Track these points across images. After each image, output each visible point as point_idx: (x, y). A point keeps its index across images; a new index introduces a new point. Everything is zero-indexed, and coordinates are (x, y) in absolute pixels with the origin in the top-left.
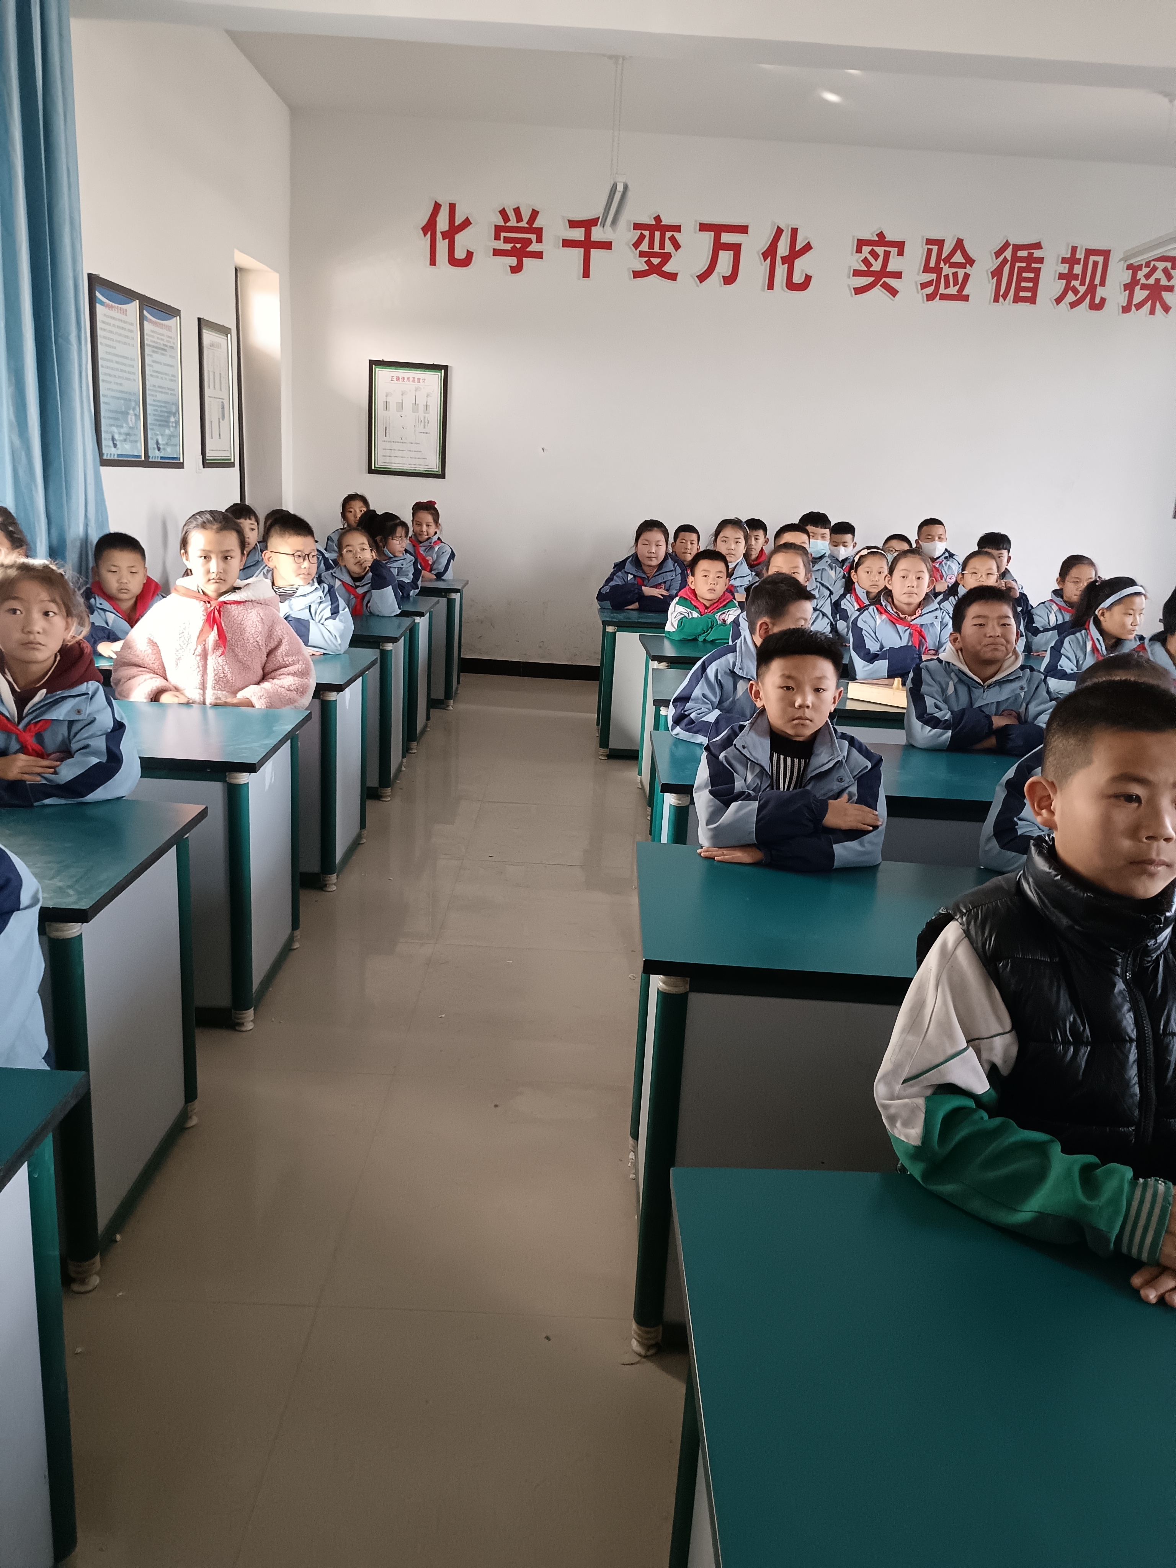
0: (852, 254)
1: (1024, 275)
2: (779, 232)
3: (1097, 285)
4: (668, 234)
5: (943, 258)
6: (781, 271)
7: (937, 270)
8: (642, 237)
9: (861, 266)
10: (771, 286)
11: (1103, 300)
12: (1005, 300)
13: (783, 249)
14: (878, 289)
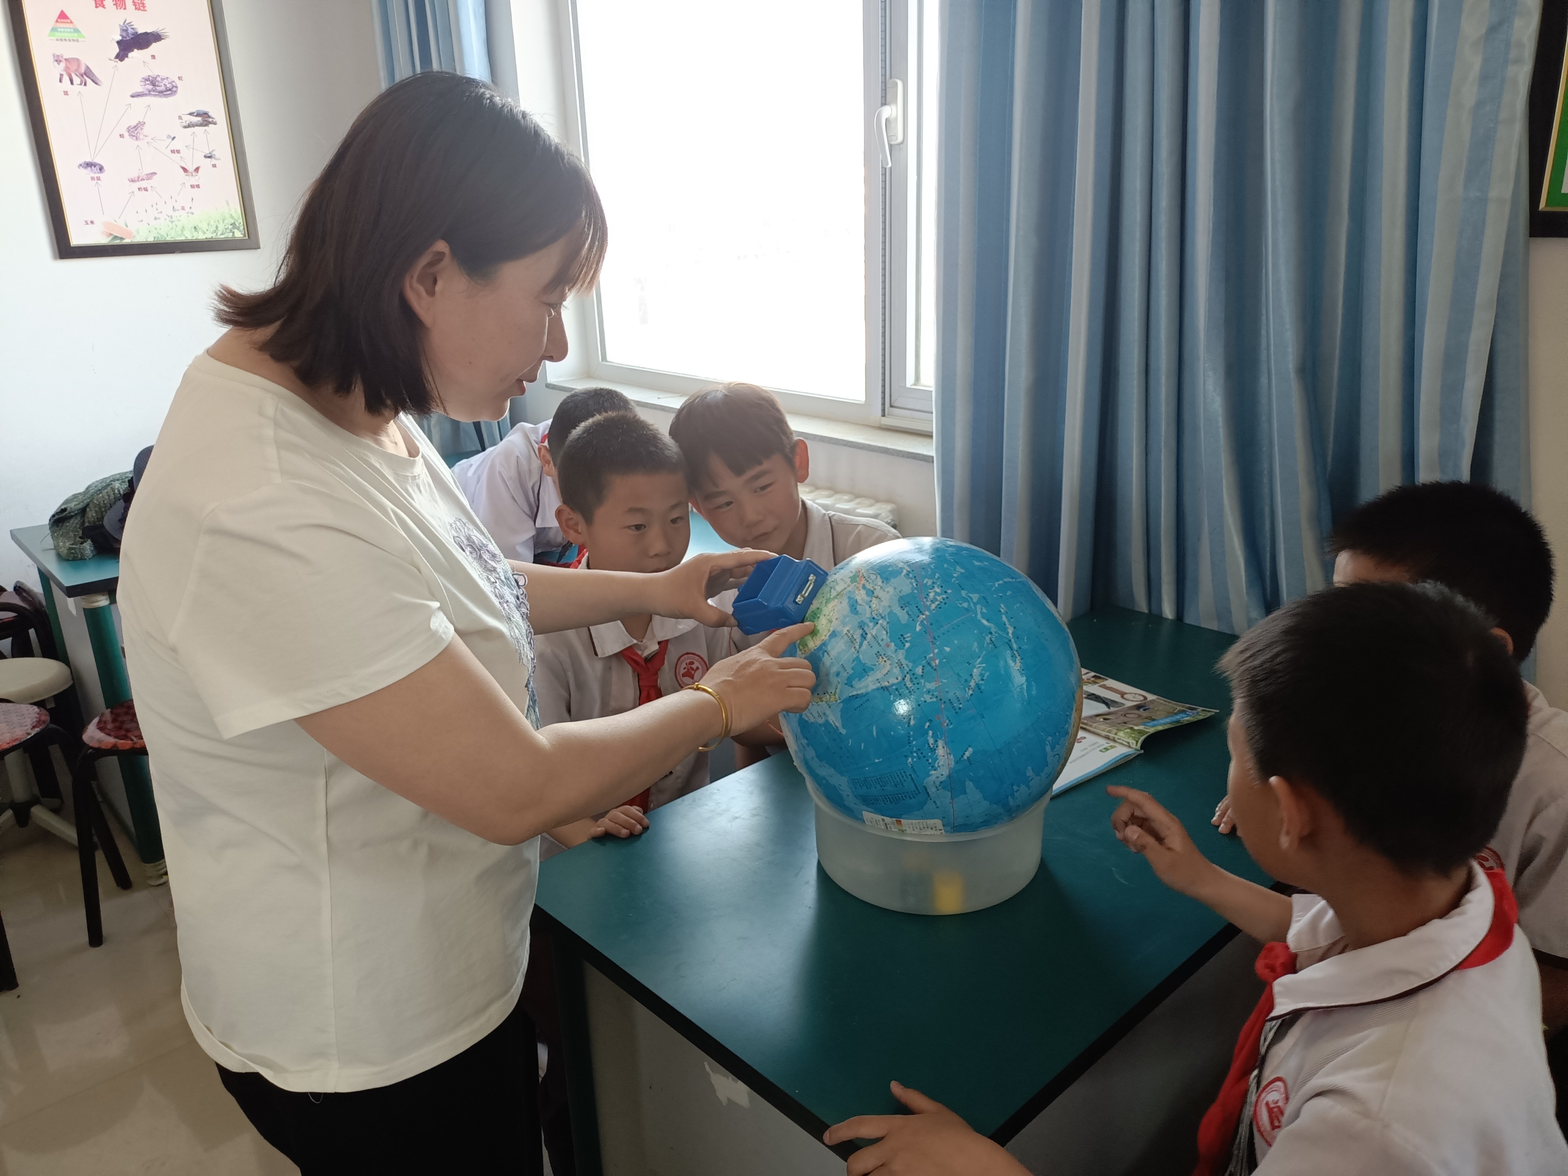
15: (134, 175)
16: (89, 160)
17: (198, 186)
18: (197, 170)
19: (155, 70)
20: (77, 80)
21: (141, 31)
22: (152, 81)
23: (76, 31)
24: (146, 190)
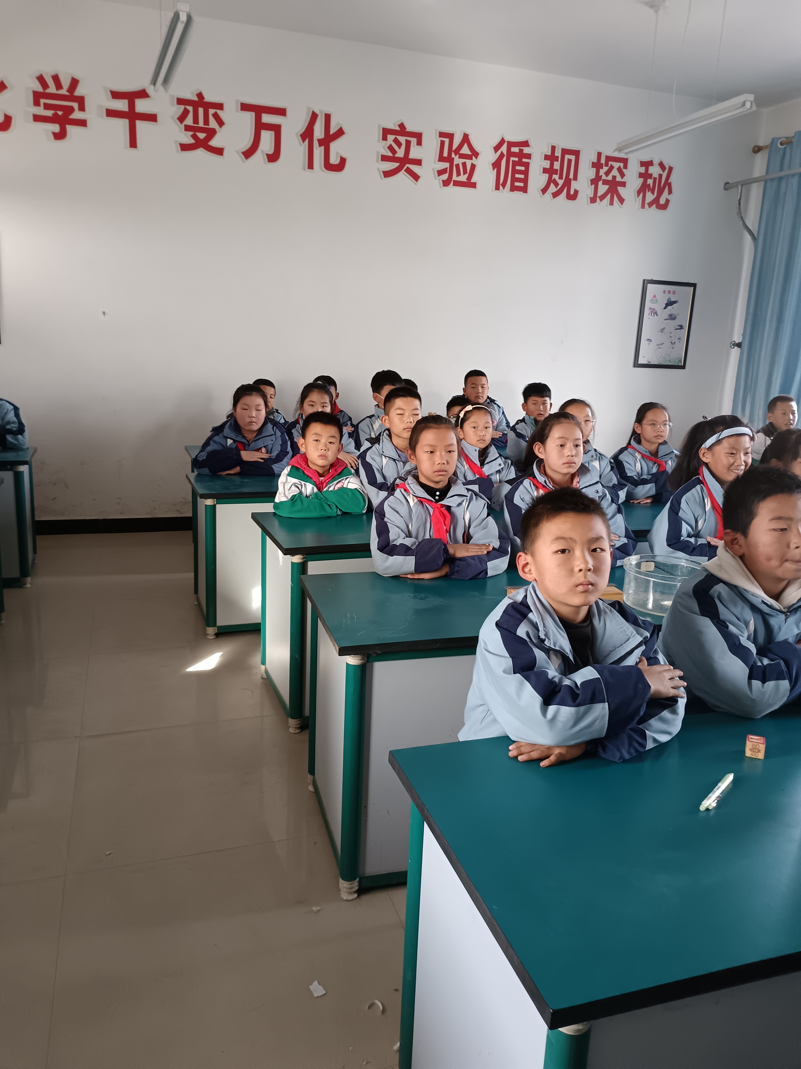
0: (379, 141)
1: (518, 168)
2: (314, 117)
3: (571, 179)
4: (211, 111)
5: (454, 149)
6: (318, 152)
7: (450, 160)
8: (186, 113)
9: (388, 153)
10: (311, 166)
11: (576, 192)
12: (504, 188)
13: (319, 132)
14: (403, 173)
15: (658, 344)
16: (649, 338)
17: (673, 348)
18: (675, 343)
19: (674, 312)
20: (653, 315)
21: (672, 300)
22: (670, 315)
23: (657, 300)
24: (660, 348)
